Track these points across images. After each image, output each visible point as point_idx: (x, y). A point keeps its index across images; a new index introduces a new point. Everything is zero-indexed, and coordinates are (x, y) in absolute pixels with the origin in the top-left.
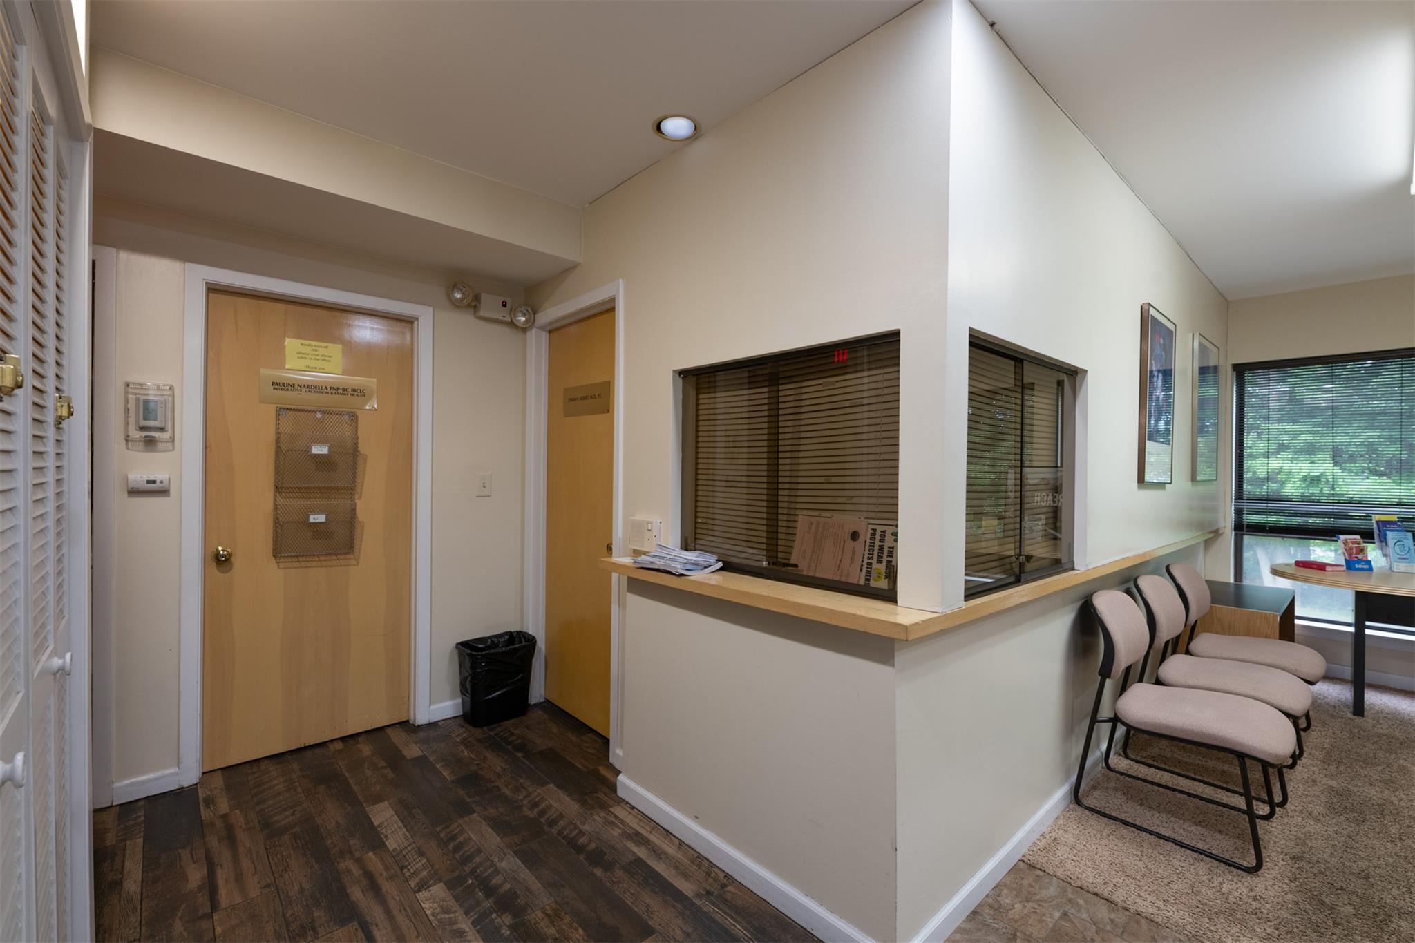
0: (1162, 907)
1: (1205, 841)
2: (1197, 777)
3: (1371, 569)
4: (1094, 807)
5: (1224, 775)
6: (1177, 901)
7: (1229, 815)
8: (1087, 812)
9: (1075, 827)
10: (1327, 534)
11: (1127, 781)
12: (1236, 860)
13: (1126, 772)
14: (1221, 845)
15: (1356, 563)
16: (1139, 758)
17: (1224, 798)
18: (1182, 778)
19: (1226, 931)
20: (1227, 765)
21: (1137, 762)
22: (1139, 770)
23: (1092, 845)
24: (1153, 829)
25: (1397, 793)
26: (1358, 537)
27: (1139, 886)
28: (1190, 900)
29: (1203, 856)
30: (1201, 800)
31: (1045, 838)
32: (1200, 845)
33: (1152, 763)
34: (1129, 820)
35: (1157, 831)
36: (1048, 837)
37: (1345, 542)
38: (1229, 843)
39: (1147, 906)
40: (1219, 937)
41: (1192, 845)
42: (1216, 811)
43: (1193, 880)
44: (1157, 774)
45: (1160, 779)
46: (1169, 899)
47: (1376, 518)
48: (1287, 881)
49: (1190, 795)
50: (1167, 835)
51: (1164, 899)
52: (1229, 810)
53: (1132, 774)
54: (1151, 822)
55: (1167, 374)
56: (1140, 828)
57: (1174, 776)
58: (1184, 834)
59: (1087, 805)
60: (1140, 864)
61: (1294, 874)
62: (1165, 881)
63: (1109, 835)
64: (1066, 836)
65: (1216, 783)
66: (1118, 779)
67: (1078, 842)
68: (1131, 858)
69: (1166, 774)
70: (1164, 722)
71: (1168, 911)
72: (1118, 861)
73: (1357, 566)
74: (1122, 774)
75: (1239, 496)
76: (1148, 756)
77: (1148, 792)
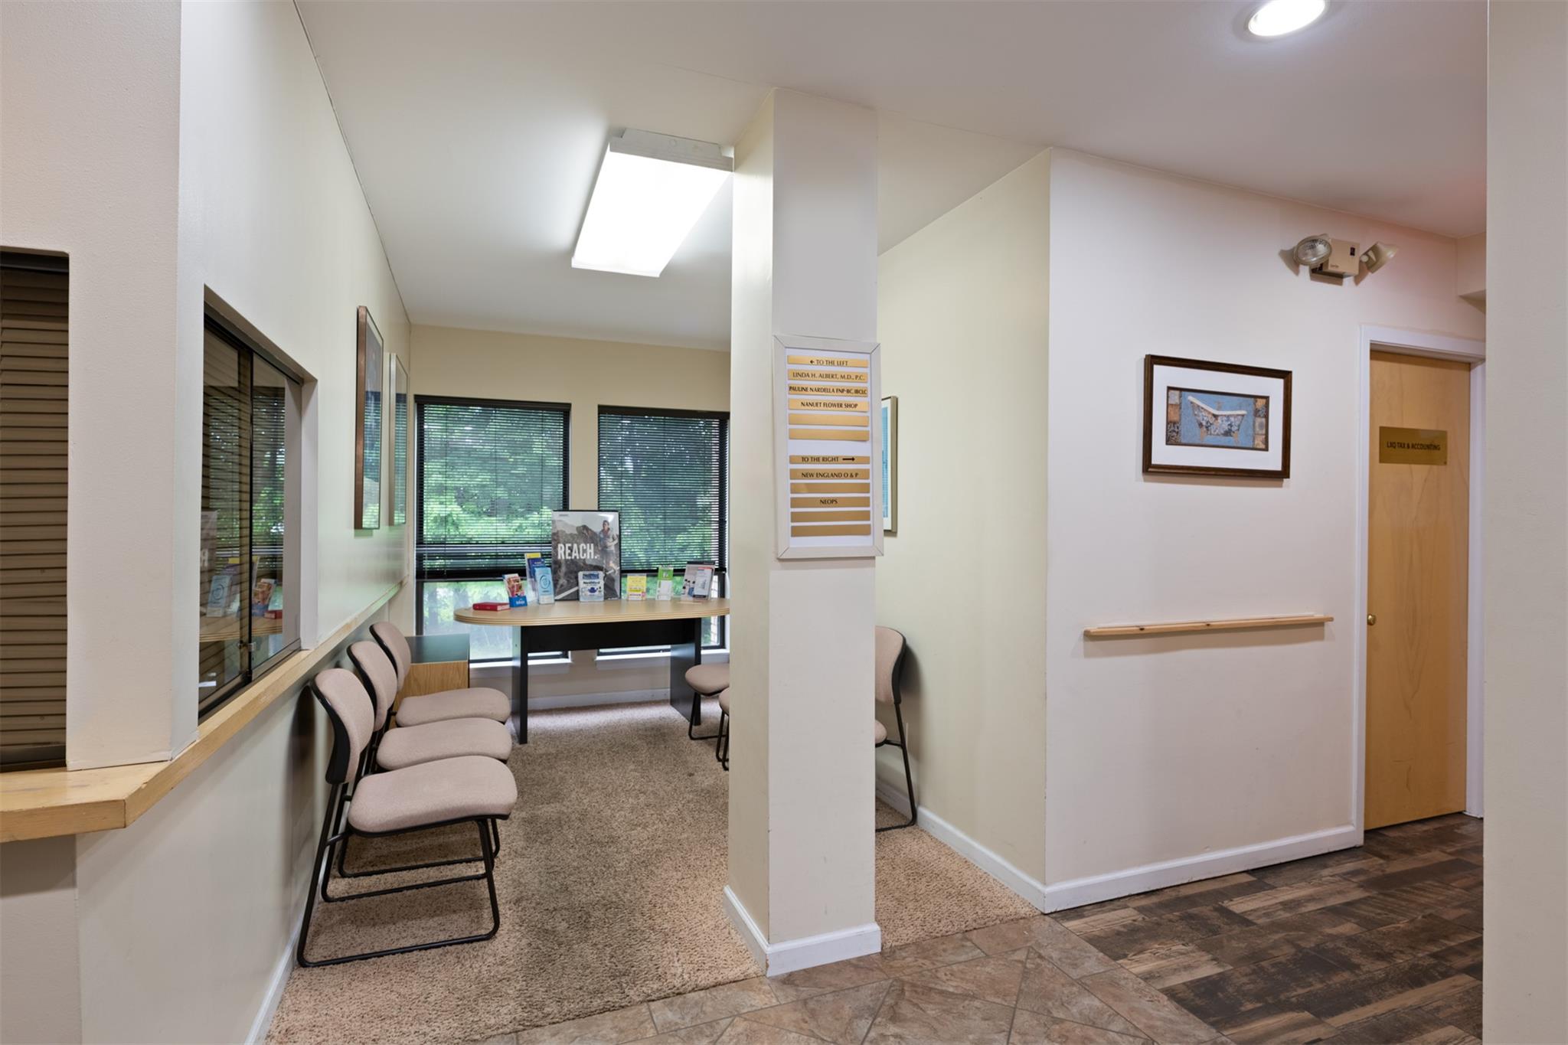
0: (428, 1030)
1: (444, 929)
2: (419, 863)
3: (526, 604)
4: (324, 959)
5: (442, 848)
6: (439, 1013)
7: (457, 890)
8: (317, 970)
9: (307, 998)
10: (492, 574)
11: (351, 905)
12: (475, 933)
13: (346, 895)
14: (458, 925)
15: (516, 600)
16: (356, 871)
17: (449, 873)
18: (405, 872)
19: (488, 1013)
20: (442, 837)
21: (356, 876)
22: (361, 884)
23: (335, 1008)
24: (393, 947)
25: (564, 803)
26: (517, 575)
27: (398, 1023)
28: (450, 1003)
29: (448, 947)
30: (429, 887)
31: (273, 1037)
32: (442, 937)
33: (371, 869)
34: (367, 951)
35: (398, 946)
36: (277, 1034)
37: (509, 581)
38: (465, 919)
39: (412, 1041)
40: (484, 1024)
41: (435, 941)
42: (446, 892)
43: (446, 979)
44: (380, 881)
45: (385, 883)
46: (431, 1016)
47: (527, 556)
48: (517, 928)
49: (417, 887)
50: (408, 945)
51: (427, 1019)
52: (455, 884)
53: (354, 894)
54: (389, 939)
55: (377, 396)
56: (380, 954)
57: (398, 873)
58: (424, 933)
59: (315, 961)
60: (393, 996)
61: (521, 917)
62: (422, 998)
63: (350, 984)
64: (300, 1017)
65: (437, 861)
66: (341, 908)
67: (318, 1014)
68: (381, 995)
69: (388, 876)
70: (408, 813)
71: (434, 1030)
72: (369, 1009)
73: (518, 603)
74: (342, 899)
75: (420, 541)
76: (365, 863)
77: (377, 905)
